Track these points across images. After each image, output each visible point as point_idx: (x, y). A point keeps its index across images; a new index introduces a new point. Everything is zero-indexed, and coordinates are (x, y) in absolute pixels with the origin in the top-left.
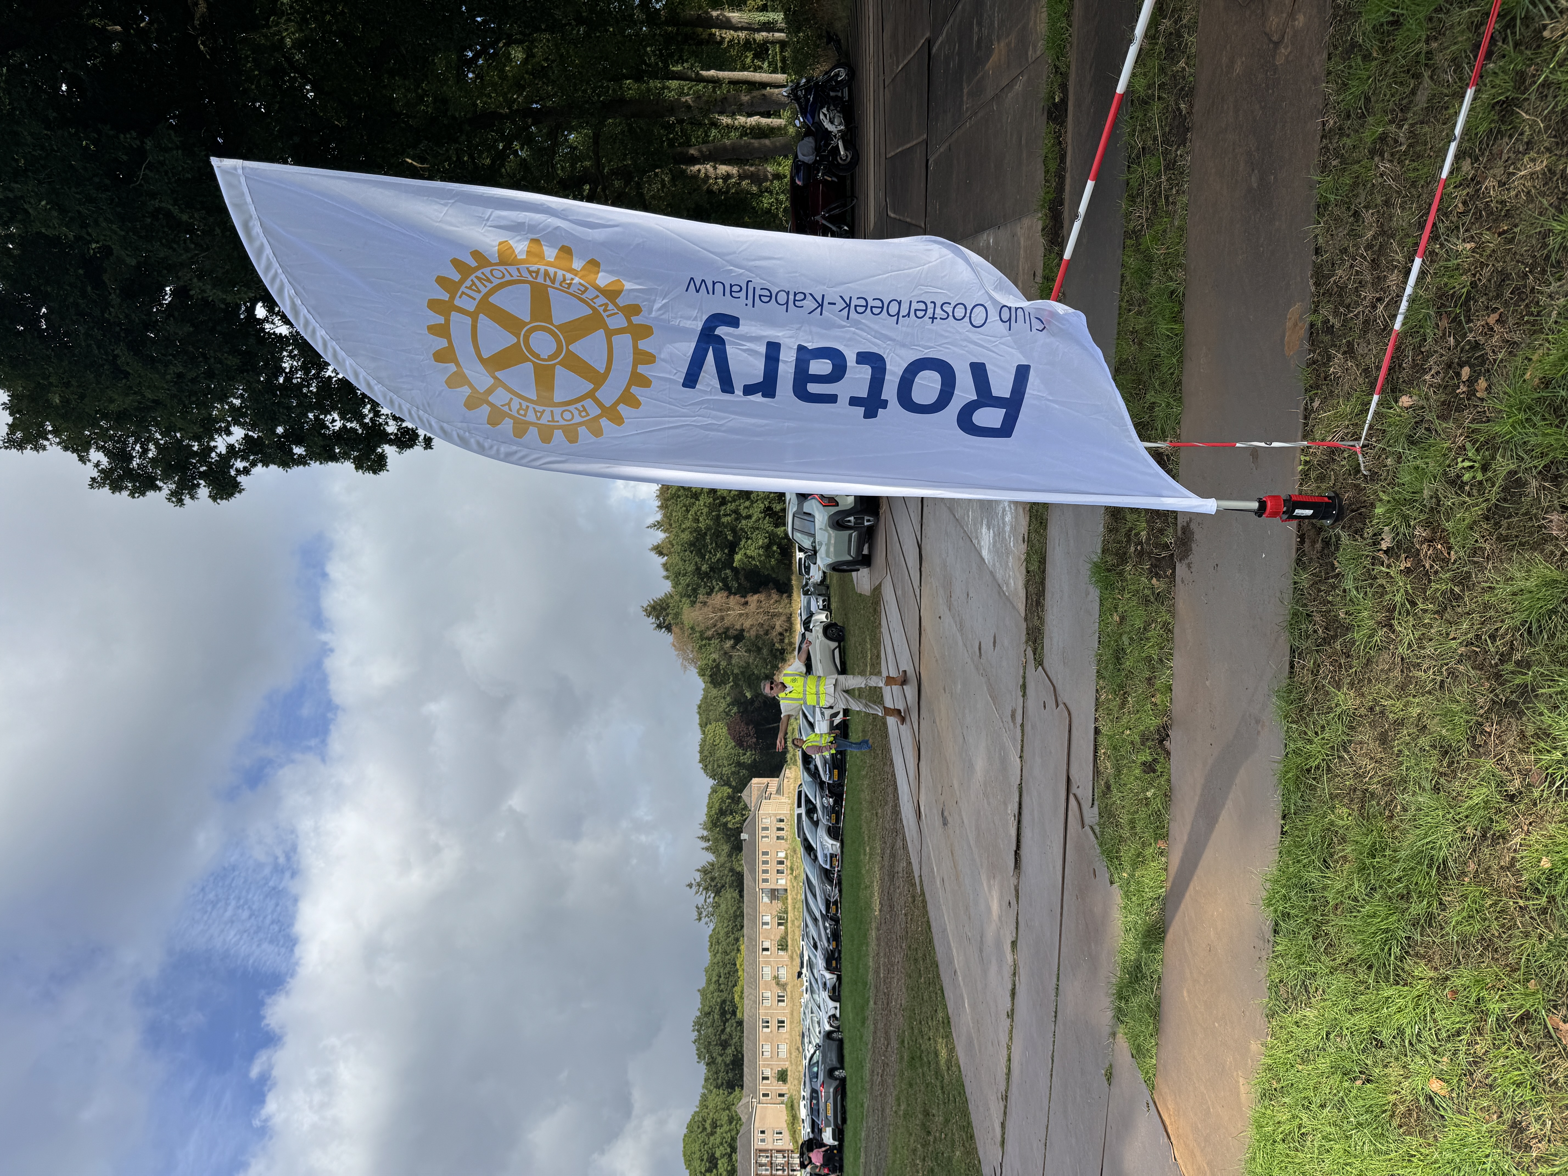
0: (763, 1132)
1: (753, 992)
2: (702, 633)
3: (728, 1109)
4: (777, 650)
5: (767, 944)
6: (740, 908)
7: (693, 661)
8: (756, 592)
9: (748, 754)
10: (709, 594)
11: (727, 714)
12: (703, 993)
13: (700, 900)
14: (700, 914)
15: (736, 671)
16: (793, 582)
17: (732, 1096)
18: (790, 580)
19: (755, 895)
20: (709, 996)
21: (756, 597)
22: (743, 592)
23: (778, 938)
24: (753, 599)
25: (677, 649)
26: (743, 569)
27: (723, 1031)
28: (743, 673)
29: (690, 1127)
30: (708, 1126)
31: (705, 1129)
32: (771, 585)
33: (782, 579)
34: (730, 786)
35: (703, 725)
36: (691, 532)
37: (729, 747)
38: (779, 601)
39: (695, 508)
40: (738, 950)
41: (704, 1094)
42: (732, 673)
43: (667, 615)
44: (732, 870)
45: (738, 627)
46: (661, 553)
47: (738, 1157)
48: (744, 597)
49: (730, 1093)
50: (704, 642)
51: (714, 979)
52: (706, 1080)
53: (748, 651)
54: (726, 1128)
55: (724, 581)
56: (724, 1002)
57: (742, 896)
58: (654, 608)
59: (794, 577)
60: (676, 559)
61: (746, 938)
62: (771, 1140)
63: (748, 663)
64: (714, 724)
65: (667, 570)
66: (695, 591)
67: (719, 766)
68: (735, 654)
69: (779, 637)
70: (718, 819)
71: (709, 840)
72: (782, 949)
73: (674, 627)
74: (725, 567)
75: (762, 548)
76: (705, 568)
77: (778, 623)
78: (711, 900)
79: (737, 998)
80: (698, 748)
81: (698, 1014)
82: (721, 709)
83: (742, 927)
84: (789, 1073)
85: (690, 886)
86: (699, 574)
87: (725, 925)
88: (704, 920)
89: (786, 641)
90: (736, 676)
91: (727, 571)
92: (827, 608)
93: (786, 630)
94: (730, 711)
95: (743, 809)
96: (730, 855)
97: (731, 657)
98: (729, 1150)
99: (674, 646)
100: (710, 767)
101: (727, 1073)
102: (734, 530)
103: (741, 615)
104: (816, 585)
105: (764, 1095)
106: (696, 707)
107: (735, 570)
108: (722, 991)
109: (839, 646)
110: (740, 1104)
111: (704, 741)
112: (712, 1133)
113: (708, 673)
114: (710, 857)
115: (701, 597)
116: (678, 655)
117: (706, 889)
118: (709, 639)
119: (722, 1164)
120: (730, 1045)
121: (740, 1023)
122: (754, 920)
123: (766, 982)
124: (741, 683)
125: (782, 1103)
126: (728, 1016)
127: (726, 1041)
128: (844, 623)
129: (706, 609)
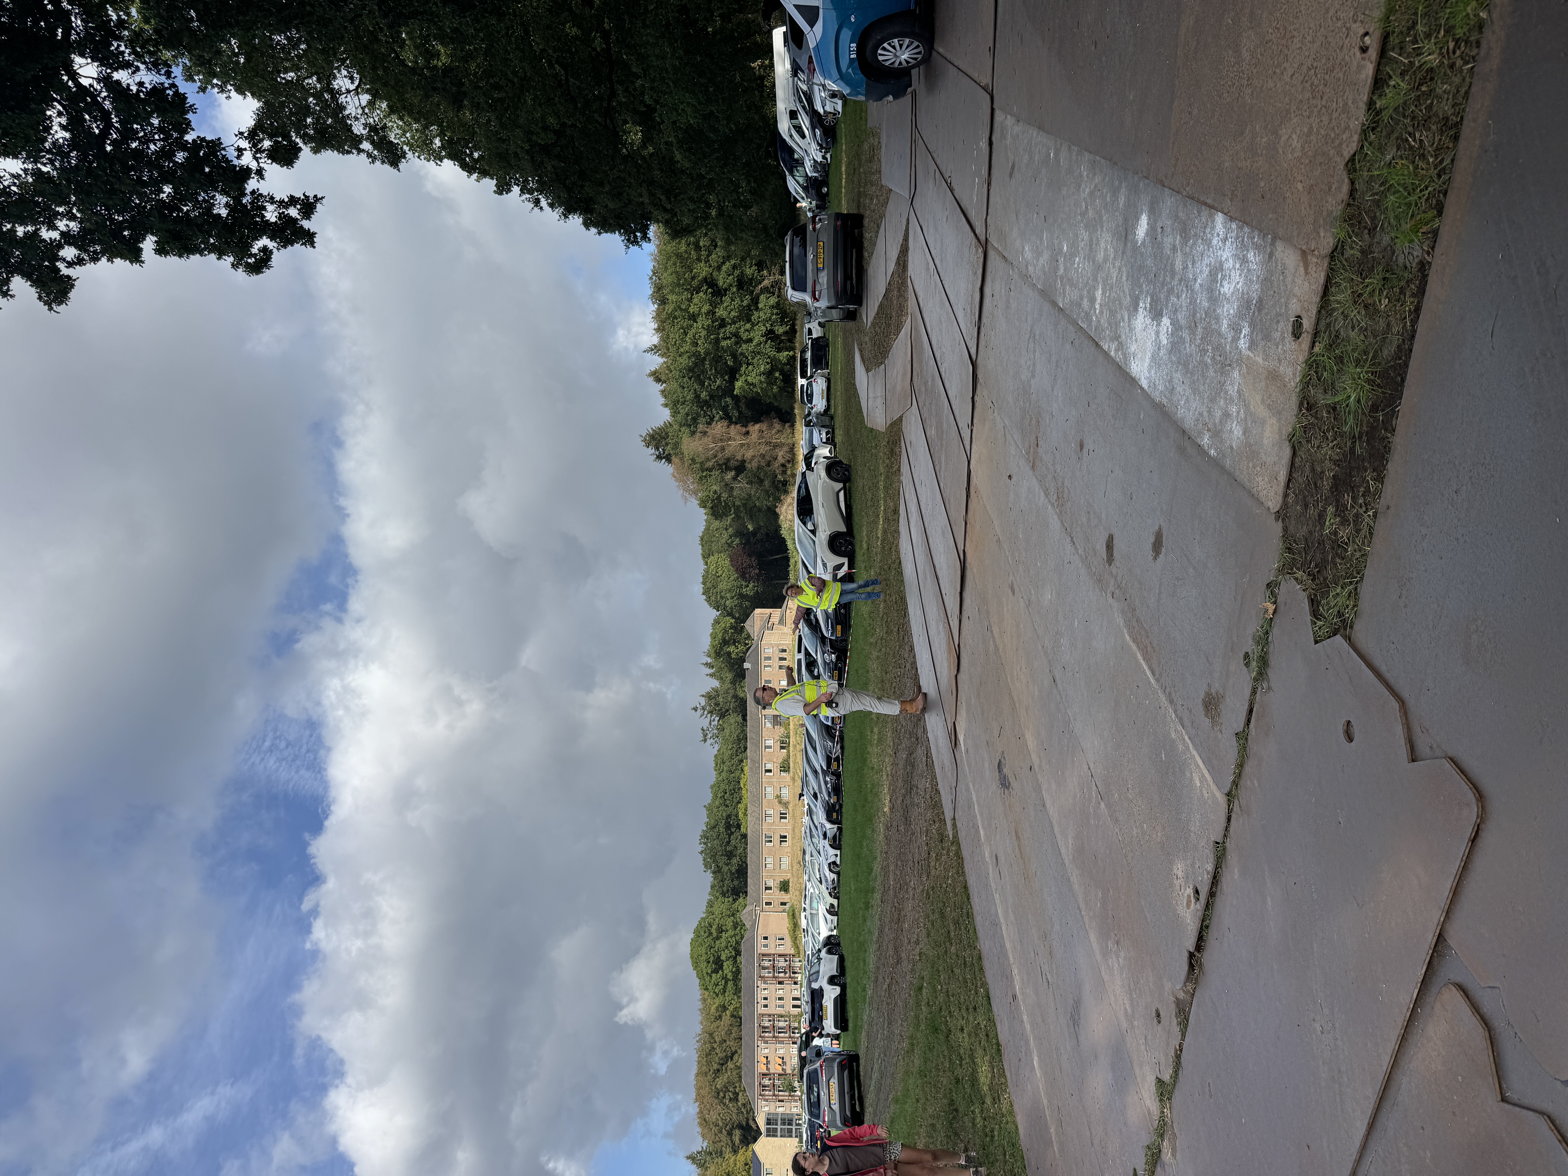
0: (766, 938)
1: (756, 809)
2: (702, 463)
3: (733, 915)
4: (780, 481)
5: (769, 767)
6: (744, 732)
7: (695, 493)
8: (757, 421)
9: (751, 586)
10: (709, 424)
11: (729, 545)
12: (709, 808)
13: (705, 722)
14: (705, 735)
15: (738, 503)
16: (796, 411)
17: (737, 903)
18: (793, 409)
19: (758, 721)
20: (715, 810)
21: (757, 426)
22: (744, 421)
23: (780, 760)
24: (754, 429)
25: (677, 480)
26: (744, 396)
27: (729, 842)
28: (745, 505)
29: (697, 932)
30: (713, 931)
31: (711, 934)
32: (773, 414)
33: (784, 407)
34: (733, 617)
35: (706, 556)
36: (689, 357)
37: (732, 578)
38: (781, 431)
39: (693, 331)
40: (742, 770)
41: (710, 901)
42: (734, 505)
43: (667, 444)
44: (735, 696)
45: (739, 458)
46: (658, 380)
47: (742, 959)
48: (746, 426)
49: (735, 900)
50: (704, 474)
51: (719, 796)
52: (712, 887)
53: (750, 482)
54: (731, 933)
55: (725, 409)
56: (729, 816)
57: (745, 719)
58: (652, 437)
59: (797, 406)
60: (675, 385)
61: (749, 761)
62: (773, 945)
63: (750, 495)
64: (716, 555)
65: (665, 397)
66: (695, 420)
67: (722, 597)
68: (736, 485)
69: (781, 469)
70: (721, 648)
71: (713, 667)
72: (784, 771)
73: (673, 458)
74: (724, 395)
75: (764, 374)
76: (704, 395)
77: (780, 454)
78: (716, 723)
79: (741, 815)
80: (701, 580)
81: (705, 829)
82: (723, 541)
83: (746, 748)
84: (791, 884)
85: (695, 709)
86: (698, 402)
87: (730, 747)
88: (709, 741)
89: (789, 472)
90: (737, 509)
91: (728, 399)
92: (830, 441)
93: (789, 461)
94: (732, 542)
95: (746, 639)
96: (733, 682)
97: (732, 488)
98: (733, 953)
99: (675, 477)
100: (713, 598)
101: (732, 881)
102: (734, 356)
103: (742, 445)
104: (819, 415)
105: (767, 904)
106: (699, 539)
107: (736, 399)
108: (727, 806)
109: (844, 488)
110: (744, 911)
111: (707, 571)
112: (718, 938)
113: (709, 505)
114: (715, 683)
115: (701, 427)
116: (678, 486)
117: (711, 712)
118: (710, 470)
119: (728, 967)
120: (735, 856)
121: (745, 836)
122: (757, 744)
123: (769, 801)
124: (742, 515)
125: (784, 911)
126: (733, 830)
127: (731, 852)
128: (850, 460)
129: (705, 440)
